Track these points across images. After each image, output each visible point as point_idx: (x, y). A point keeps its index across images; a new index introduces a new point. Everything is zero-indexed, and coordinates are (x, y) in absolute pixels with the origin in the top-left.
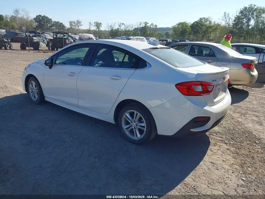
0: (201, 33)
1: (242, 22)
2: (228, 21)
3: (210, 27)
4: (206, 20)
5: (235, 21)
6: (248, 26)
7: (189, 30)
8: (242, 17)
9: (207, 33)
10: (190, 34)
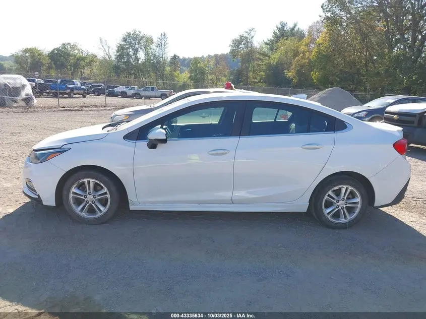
0: (69, 67)
1: (128, 54)
2: (107, 50)
3: (83, 59)
4: (74, 47)
5: (118, 51)
6: (137, 59)
7: (46, 61)
8: (127, 46)
9: (79, 68)
10: (50, 68)
